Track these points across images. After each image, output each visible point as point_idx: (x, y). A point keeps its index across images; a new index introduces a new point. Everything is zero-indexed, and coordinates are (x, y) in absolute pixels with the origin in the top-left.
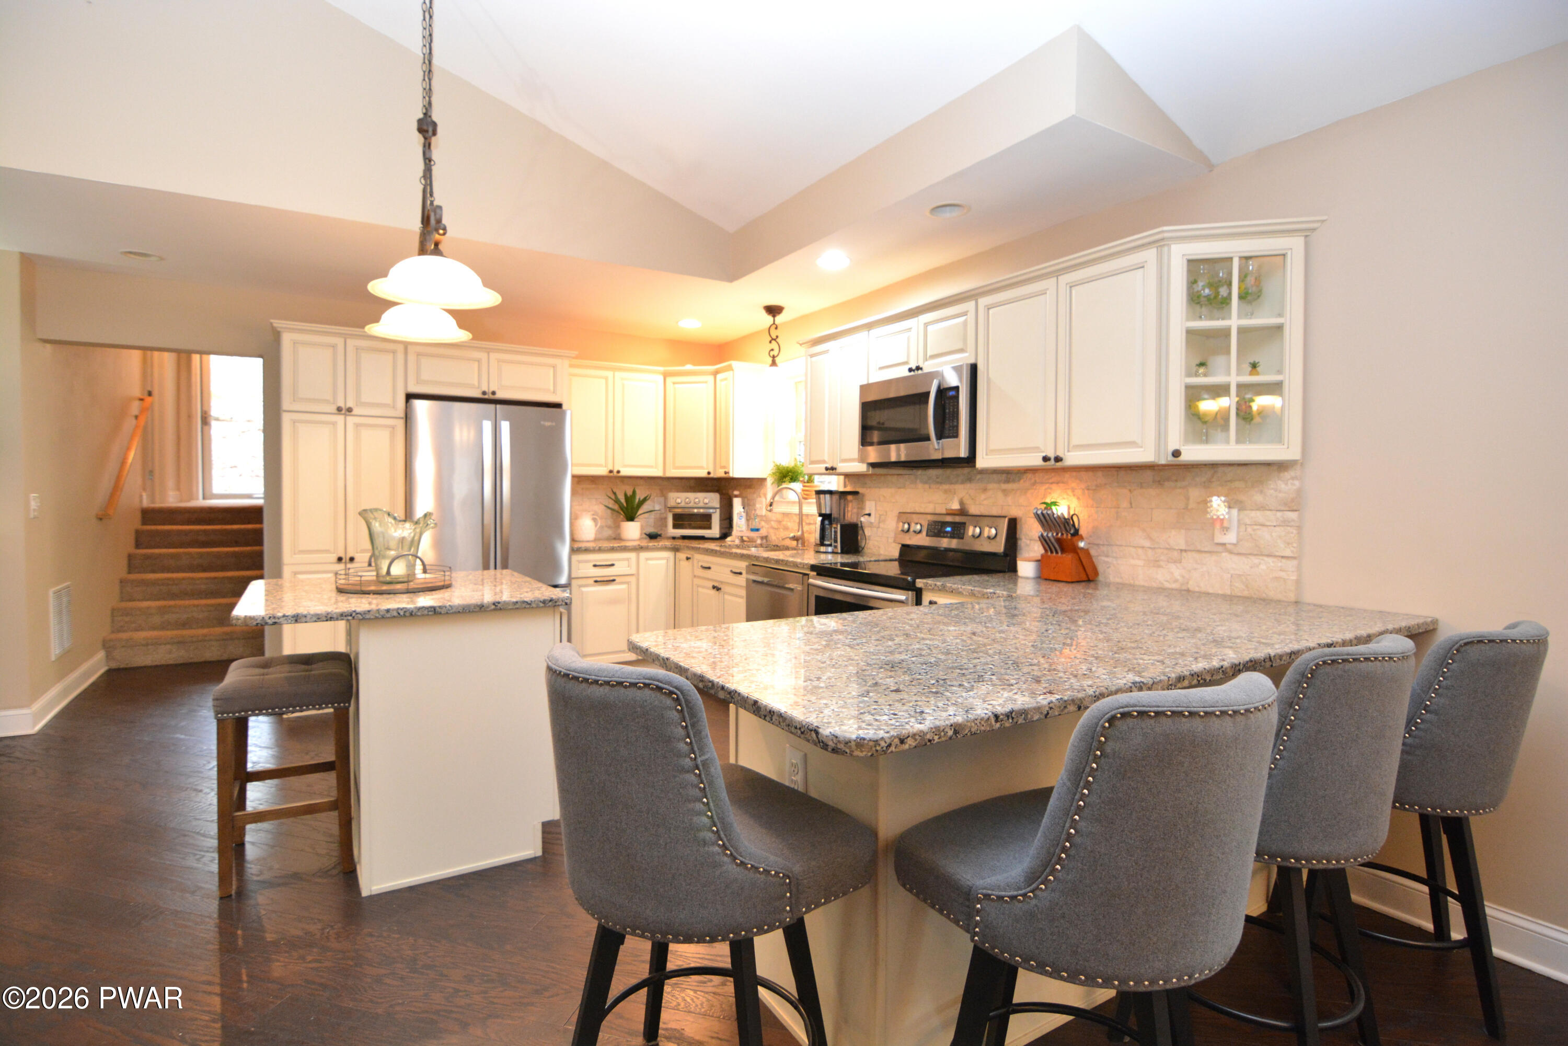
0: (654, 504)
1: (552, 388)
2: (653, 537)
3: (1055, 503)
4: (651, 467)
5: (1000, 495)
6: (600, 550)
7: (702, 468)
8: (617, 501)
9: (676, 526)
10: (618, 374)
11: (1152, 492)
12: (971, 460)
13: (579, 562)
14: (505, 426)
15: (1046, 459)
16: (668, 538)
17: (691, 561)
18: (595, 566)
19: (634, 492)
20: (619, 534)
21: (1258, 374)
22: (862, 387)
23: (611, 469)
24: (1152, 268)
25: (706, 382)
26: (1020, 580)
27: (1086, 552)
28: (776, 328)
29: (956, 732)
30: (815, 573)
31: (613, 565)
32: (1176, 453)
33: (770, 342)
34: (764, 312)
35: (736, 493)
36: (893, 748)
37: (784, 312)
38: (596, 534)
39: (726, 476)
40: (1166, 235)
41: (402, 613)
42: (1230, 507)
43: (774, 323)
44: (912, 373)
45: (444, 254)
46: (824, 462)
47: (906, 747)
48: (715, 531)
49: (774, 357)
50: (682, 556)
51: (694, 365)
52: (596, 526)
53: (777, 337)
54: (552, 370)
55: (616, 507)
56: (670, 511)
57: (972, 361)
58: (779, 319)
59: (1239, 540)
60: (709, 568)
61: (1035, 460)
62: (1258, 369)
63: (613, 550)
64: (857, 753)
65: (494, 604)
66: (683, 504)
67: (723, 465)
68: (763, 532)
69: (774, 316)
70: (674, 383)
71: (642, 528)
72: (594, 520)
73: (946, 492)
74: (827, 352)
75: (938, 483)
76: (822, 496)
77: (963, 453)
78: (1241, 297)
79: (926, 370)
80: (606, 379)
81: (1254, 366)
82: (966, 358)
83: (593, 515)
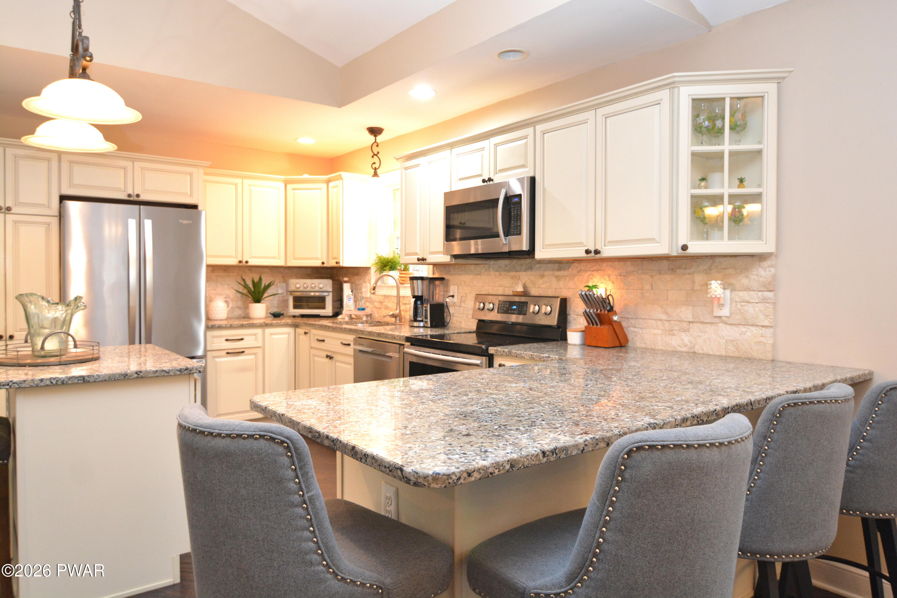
0: (278, 289)
1: (189, 192)
2: (276, 315)
3: (595, 287)
4: (275, 258)
5: (554, 280)
6: (231, 327)
7: (317, 259)
8: (246, 286)
9: (295, 307)
10: (246, 181)
11: (668, 277)
12: (531, 252)
13: (214, 337)
14: (148, 224)
15: (588, 252)
16: (289, 317)
17: (308, 335)
18: (227, 340)
19: (260, 279)
20: (248, 314)
21: (744, 187)
22: (446, 194)
23: (241, 259)
24: (666, 105)
25: (320, 189)
26: (569, 347)
27: (619, 324)
28: (377, 146)
29: (512, 466)
30: (409, 344)
31: (242, 339)
32: (685, 248)
33: (373, 157)
34: (367, 132)
35: (346, 279)
36: (462, 481)
37: (384, 132)
38: (228, 314)
39: (338, 265)
40: (676, 79)
41: (54, 382)
42: (724, 289)
43: (375, 142)
44: (485, 184)
45: (91, 77)
46: (416, 254)
47: (473, 479)
48: (329, 310)
49: (375, 169)
50: (301, 331)
51: (310, 175)
52: (228, 307)
53: (378, 153)
54: (188, 177)
55: (245, 291)
56: (291, 295)
57: (532, 175)
58: (380, 138)
59: (731, 314)
60: (323, 341)
61: (580, 253)
62: (744, 183)
63: (242, 326)
64: (434, 485)
65: (136, 373)
66: (302, 289)
67: (334, 256)
68: (368, 311)
69: (375, 136)
70: (294, 189)
71: (267, 308)
72: (226, 302)
73: (512, 278)
74: (418, 165)
75: (506, 271)
76: (415, 281)
77: (525, 247)
78: (732, 128)
79: (496, 181)
80: (236, 185)
81: (741, 181)
82: (527, 173)
83: (225, 298)
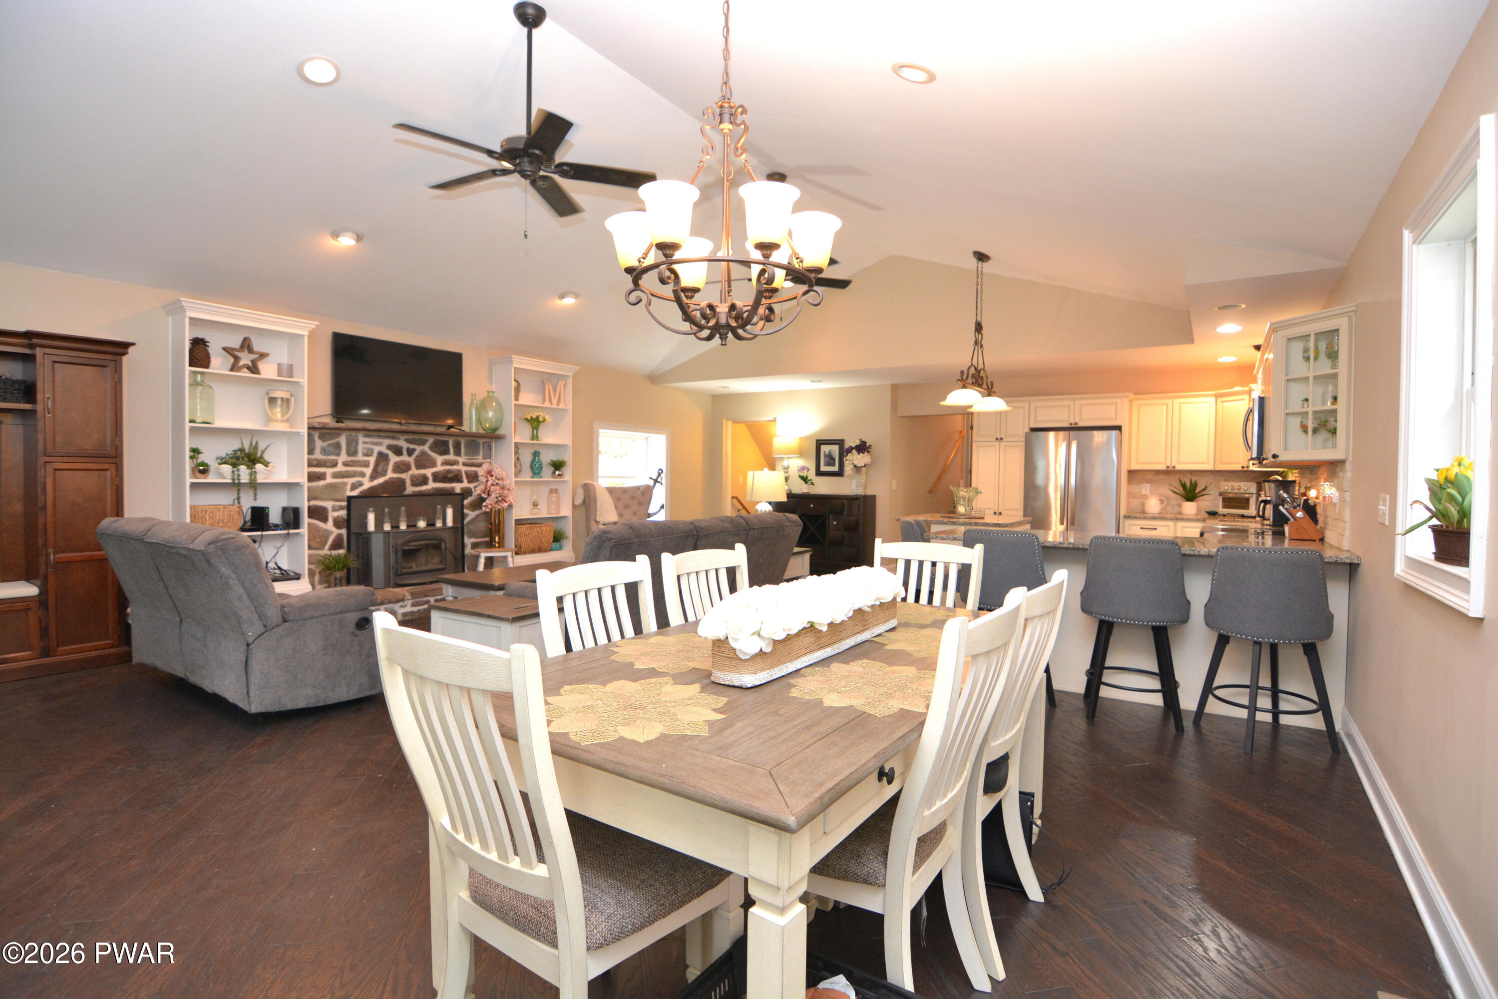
0: (1209, 490)
1: (1114, 417)
2: (1212, 514)
4: (1203, 463)
7: (1239, 463)
8: (1184, 487)
9: (1225, 507)
10: (1177, 400)
13: (1131, 525)
14: (1075, 443)
18: (1142, 528)
20: (1175, 509)
23: (1169, 465)
25: (1243, 399)
31: (1155, 529)
38: (1161, 510)
48: (1252, 511)
51: (1243, 387)
52: (1161, 502)
54: (1113, 407)
55: (1184, 492)
56: (1222, 495)
63: (1154, 518)
66: (1229, 490)
70: (1223, 402)
71: (1201, 507)
72: (1159, 499)
80: (1167, 405)
83: (1159, 496)
